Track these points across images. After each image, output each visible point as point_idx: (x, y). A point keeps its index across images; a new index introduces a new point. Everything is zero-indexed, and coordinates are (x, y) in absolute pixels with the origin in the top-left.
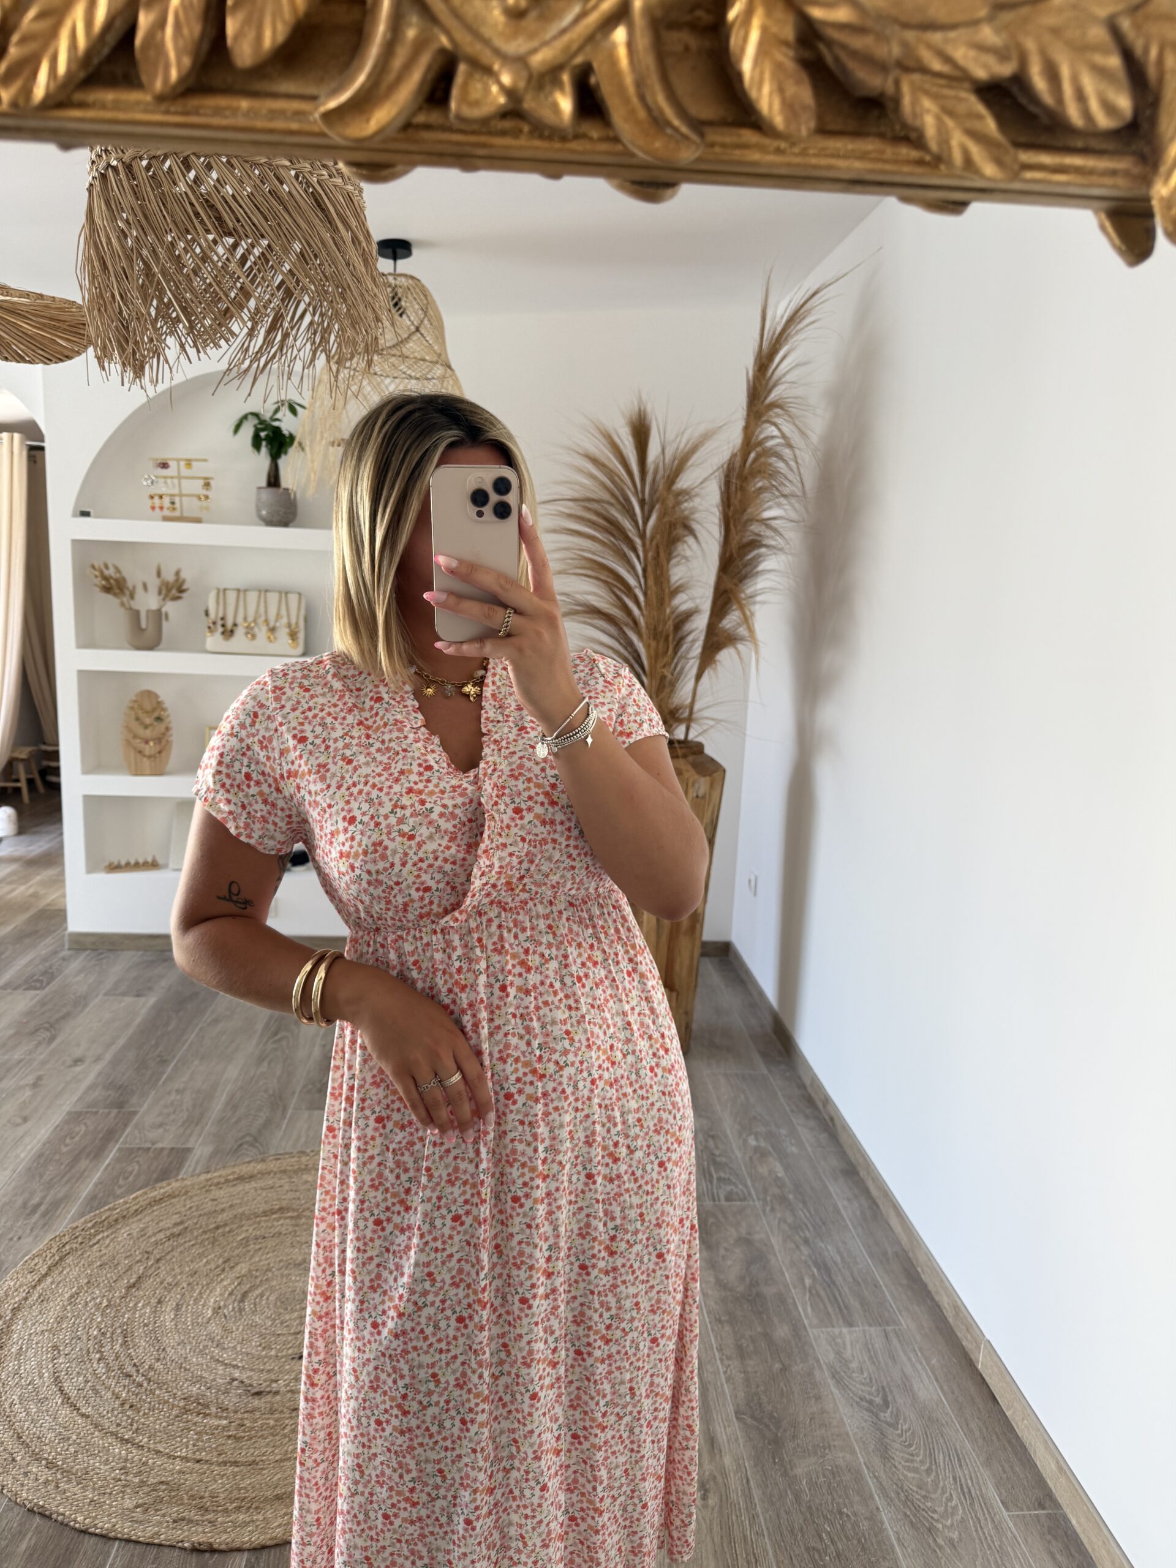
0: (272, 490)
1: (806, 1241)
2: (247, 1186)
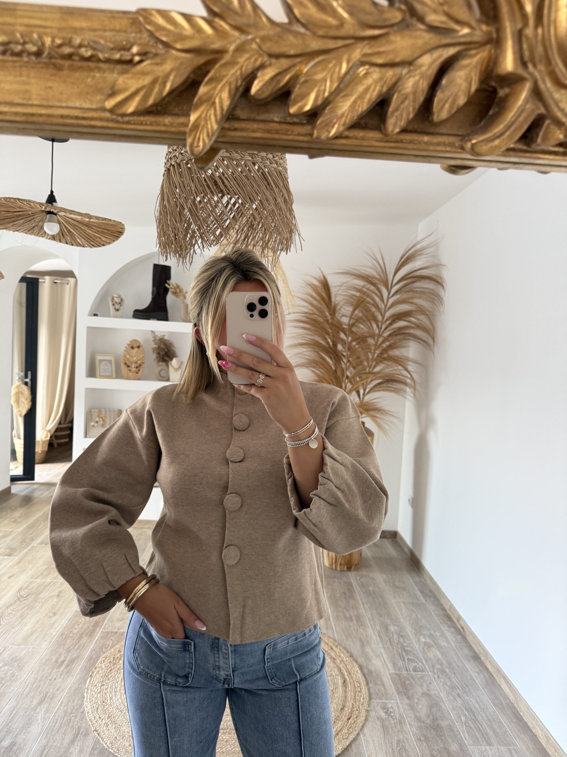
1: (459, 696)
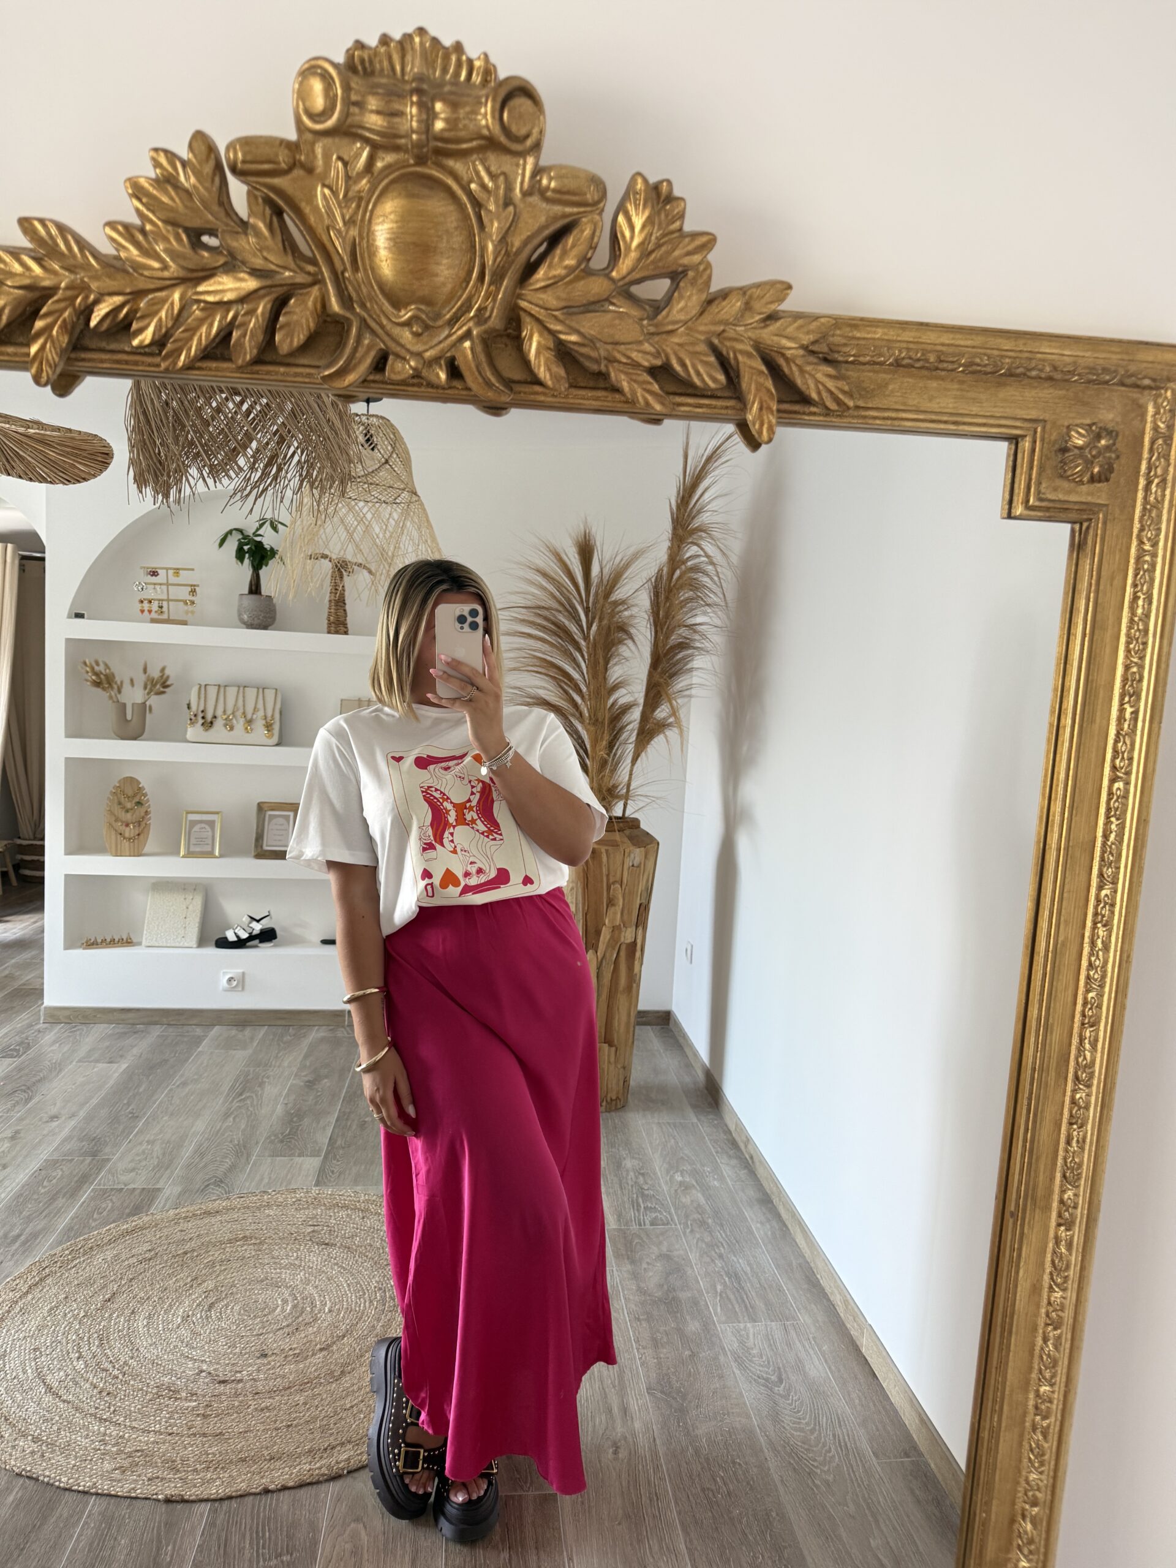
0: (253, 597)
1: (721, 1256)
2: (213, 1220)
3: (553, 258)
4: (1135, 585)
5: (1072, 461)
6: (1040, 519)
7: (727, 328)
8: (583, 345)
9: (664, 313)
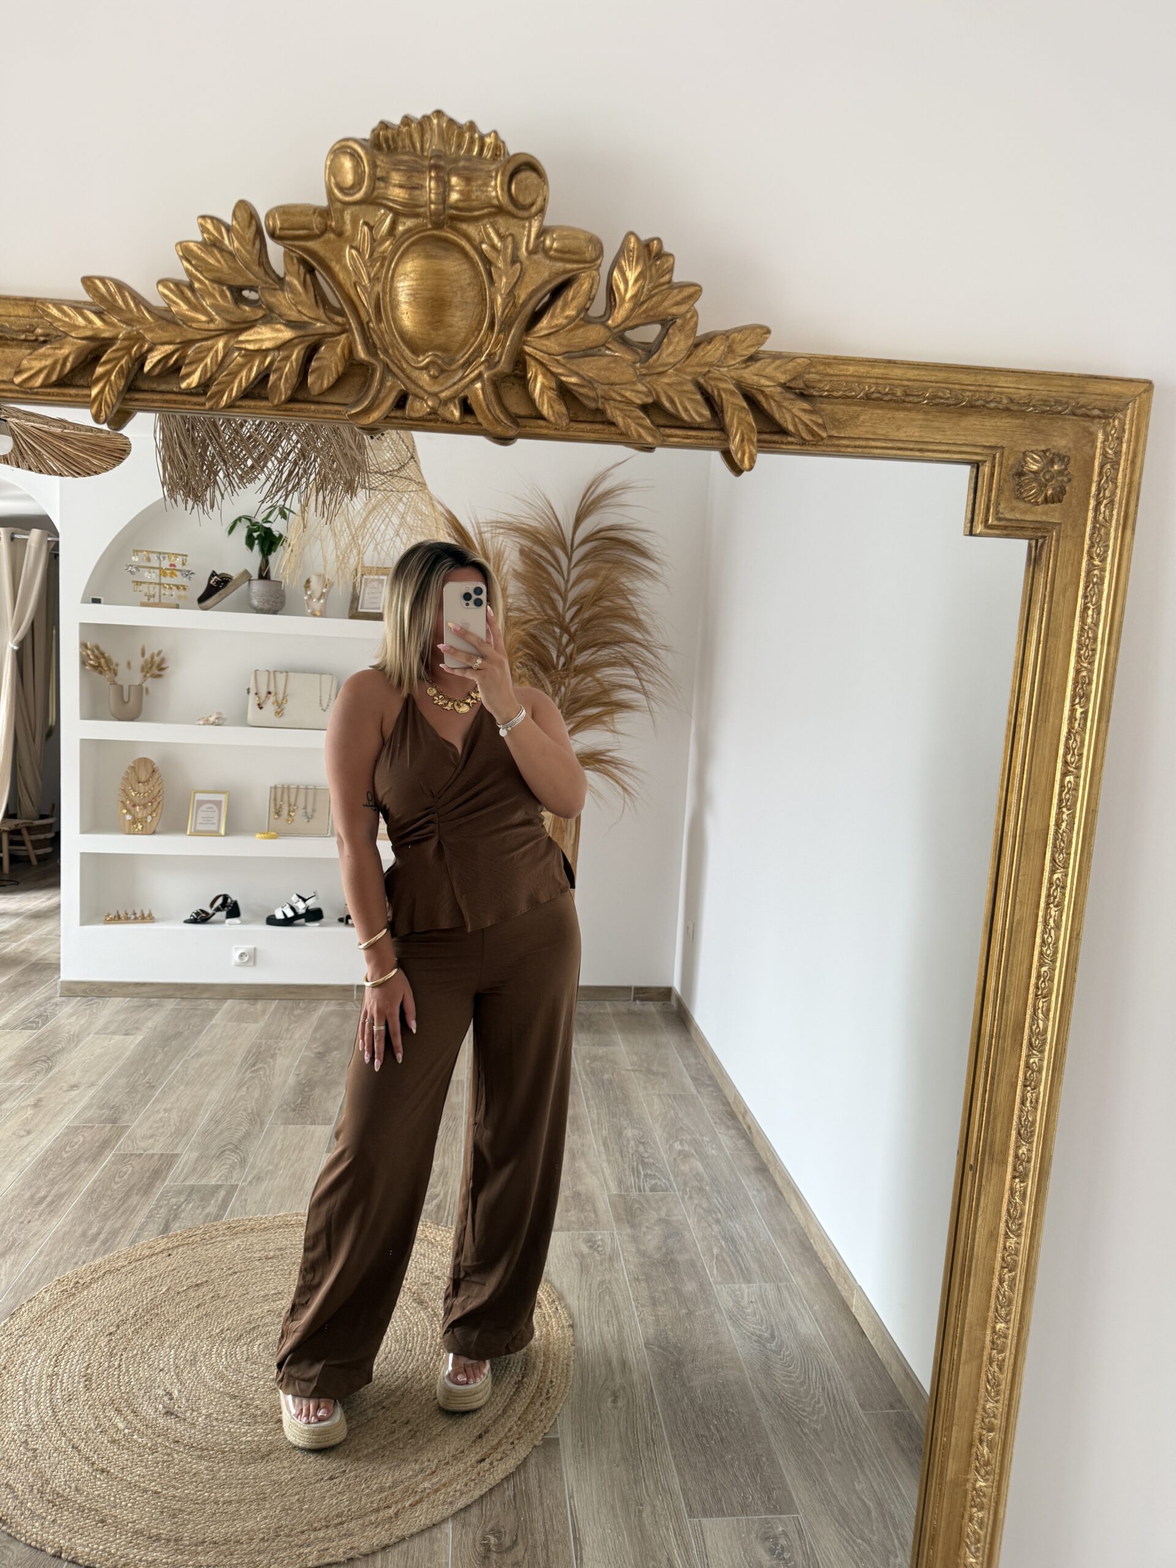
0: (262, 582)
1: (718, 1221)
3: (556, 309)
4: (1085, 597)
5: (1027, 485)
6: (998, 536)
7: (712, 369)
8: (583, 386)
9: (655, 357)
